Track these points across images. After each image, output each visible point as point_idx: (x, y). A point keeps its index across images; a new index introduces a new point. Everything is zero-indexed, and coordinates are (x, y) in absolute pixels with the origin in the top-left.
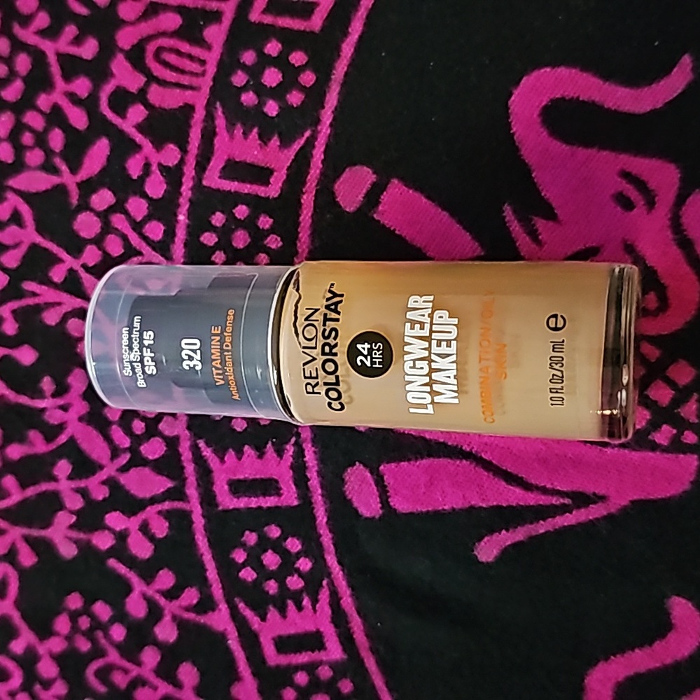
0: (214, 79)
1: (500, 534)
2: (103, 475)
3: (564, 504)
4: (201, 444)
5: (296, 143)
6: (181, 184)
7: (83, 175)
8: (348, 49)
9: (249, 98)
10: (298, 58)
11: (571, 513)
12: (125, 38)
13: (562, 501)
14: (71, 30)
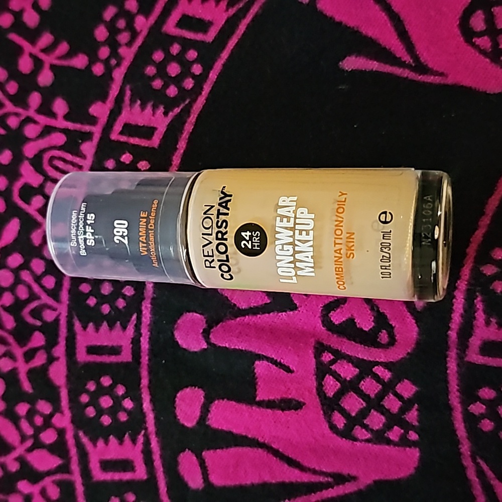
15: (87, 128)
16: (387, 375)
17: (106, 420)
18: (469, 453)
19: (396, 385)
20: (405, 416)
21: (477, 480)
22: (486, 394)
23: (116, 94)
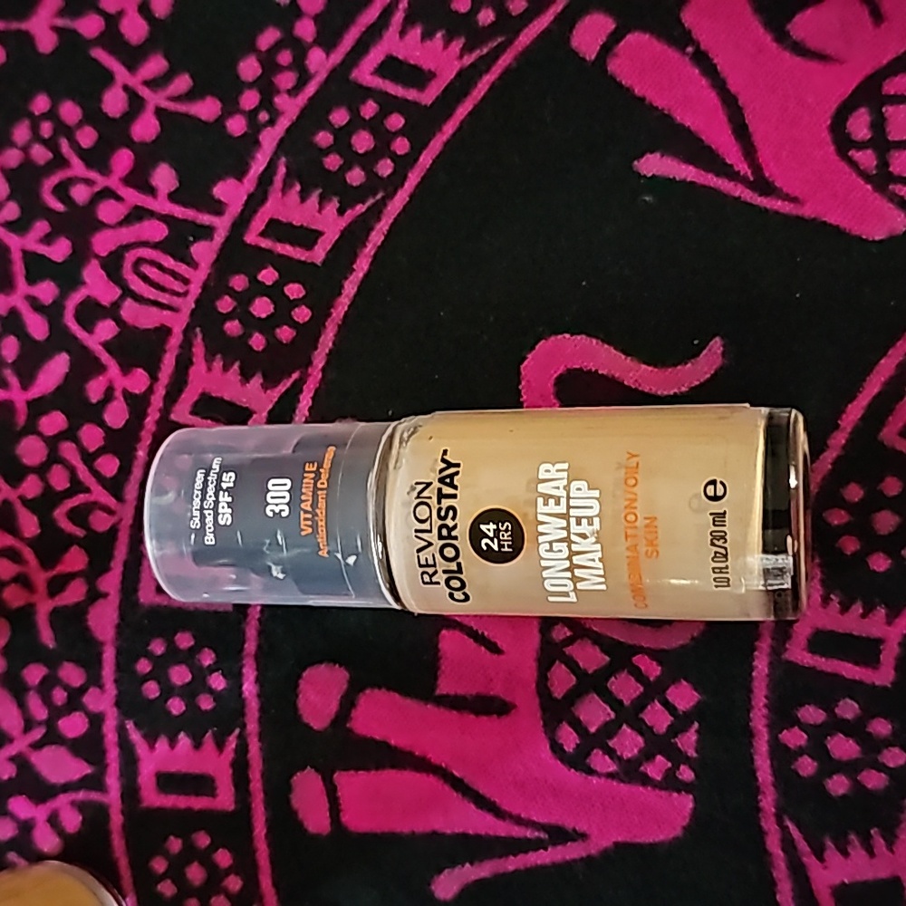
0: (197, 302)
1: (463, 866)
2: (12, 750)
3: (539, 839)
4: (130, 725)
5: (282, 384)
6: (145, 415)
7: (34, 392)
8: (350, 288)
9: (233, 327)
10: (294, 290)
11: (546, 849)
12: (103, 243)
13: (536, 834)
14: (41, 227)
15: (205, 219)
16: (654, 670)
17: (176, 706)
18: (773, 810)
19: (667, 688)
20: (676, 739)
21: (781, 853)
22: (810, 715)
23: (261, 169)
